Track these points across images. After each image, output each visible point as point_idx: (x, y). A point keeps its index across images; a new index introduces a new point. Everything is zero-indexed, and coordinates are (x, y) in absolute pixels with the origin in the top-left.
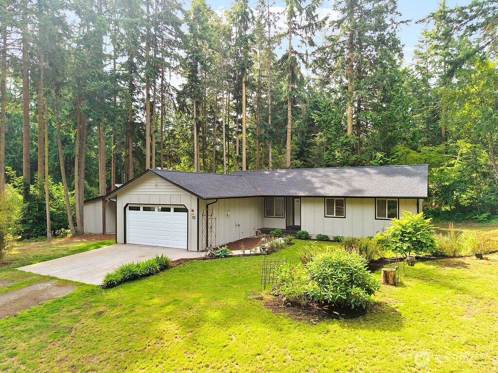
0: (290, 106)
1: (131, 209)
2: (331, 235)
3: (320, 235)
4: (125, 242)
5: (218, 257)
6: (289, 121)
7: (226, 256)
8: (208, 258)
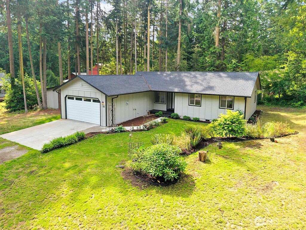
0: (180, 25)
1: (69, 98)
2: (192, 117)
3: (186, 116)
4: (66, 118)
5: (116, 132)
6: (180, 35)
7: (121, 131)
8: (111, 132)
